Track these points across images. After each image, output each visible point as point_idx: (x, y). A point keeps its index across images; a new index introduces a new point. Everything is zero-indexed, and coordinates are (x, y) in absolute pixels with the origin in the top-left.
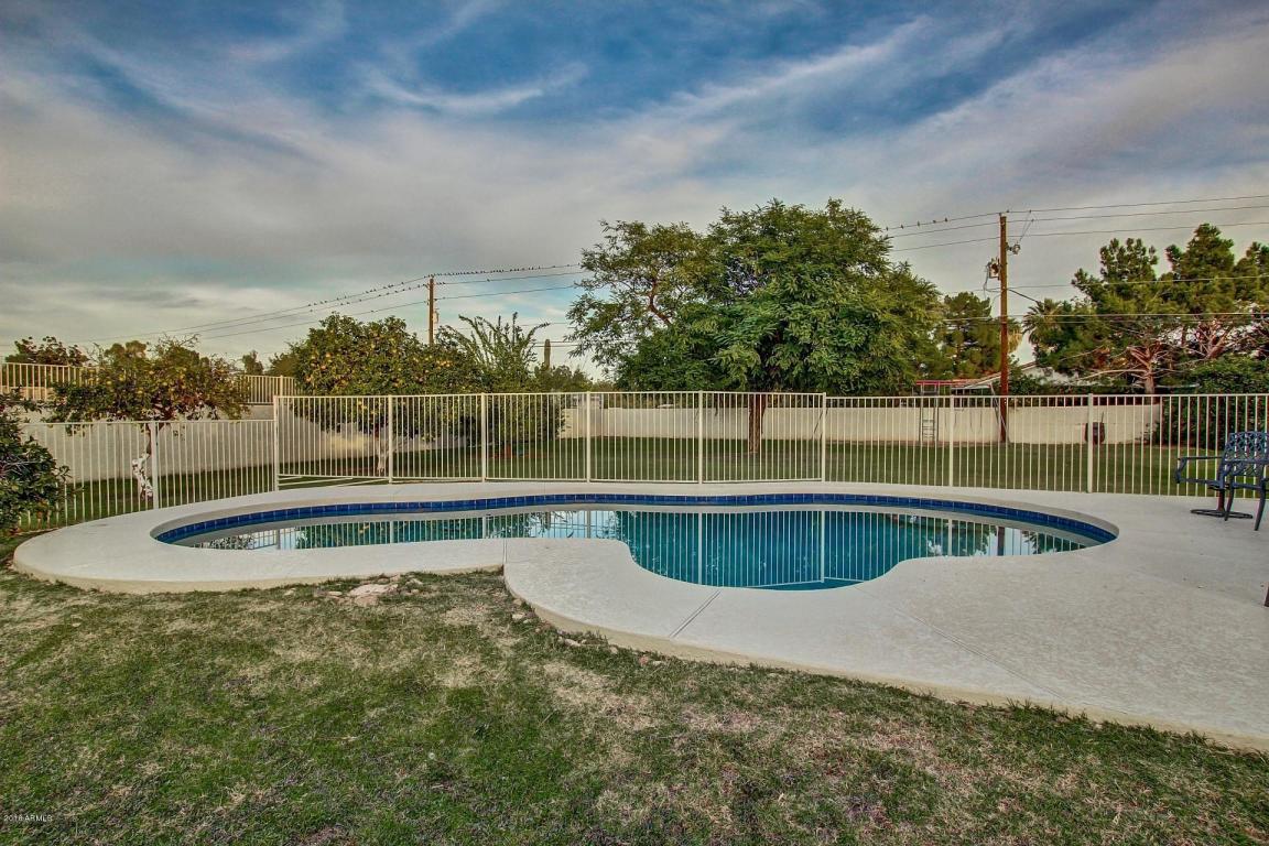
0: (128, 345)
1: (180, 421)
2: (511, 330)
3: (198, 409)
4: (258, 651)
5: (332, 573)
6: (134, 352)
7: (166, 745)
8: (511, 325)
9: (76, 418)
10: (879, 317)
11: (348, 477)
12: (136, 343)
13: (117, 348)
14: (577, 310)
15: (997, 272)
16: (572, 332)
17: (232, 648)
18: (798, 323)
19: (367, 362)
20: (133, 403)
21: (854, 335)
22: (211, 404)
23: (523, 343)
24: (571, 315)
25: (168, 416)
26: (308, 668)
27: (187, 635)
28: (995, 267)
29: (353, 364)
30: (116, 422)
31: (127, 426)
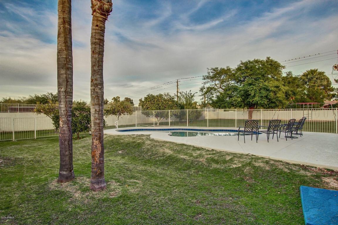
0: (116, 97)
1: (122, 115)
2: (189, 94)
3: (125, 113)
4: (123, 139)
5: (132, 134)
6: (118, 99)
7: (114, 145)
8: (189, 93)
9: (107, 115)
10: (270, 89)
11: (147, 125)
12: (118, 97)
13: (114, 98)
14: (201, 90)
15: (336, 68)
16: (201, 94)
17: (121, 139)
18: (251, 91)
19: (155, 103)
20: (115, 112)
21: (264, 93)
22: (127, 112)
23: (192, 96)
24: (200, 91)
25: (120, 114)
26: (127, 141)
27: (117, 138)
28: (336, 67)
29: (152, 104)
30: (113, 115)
31: (114, 116)
